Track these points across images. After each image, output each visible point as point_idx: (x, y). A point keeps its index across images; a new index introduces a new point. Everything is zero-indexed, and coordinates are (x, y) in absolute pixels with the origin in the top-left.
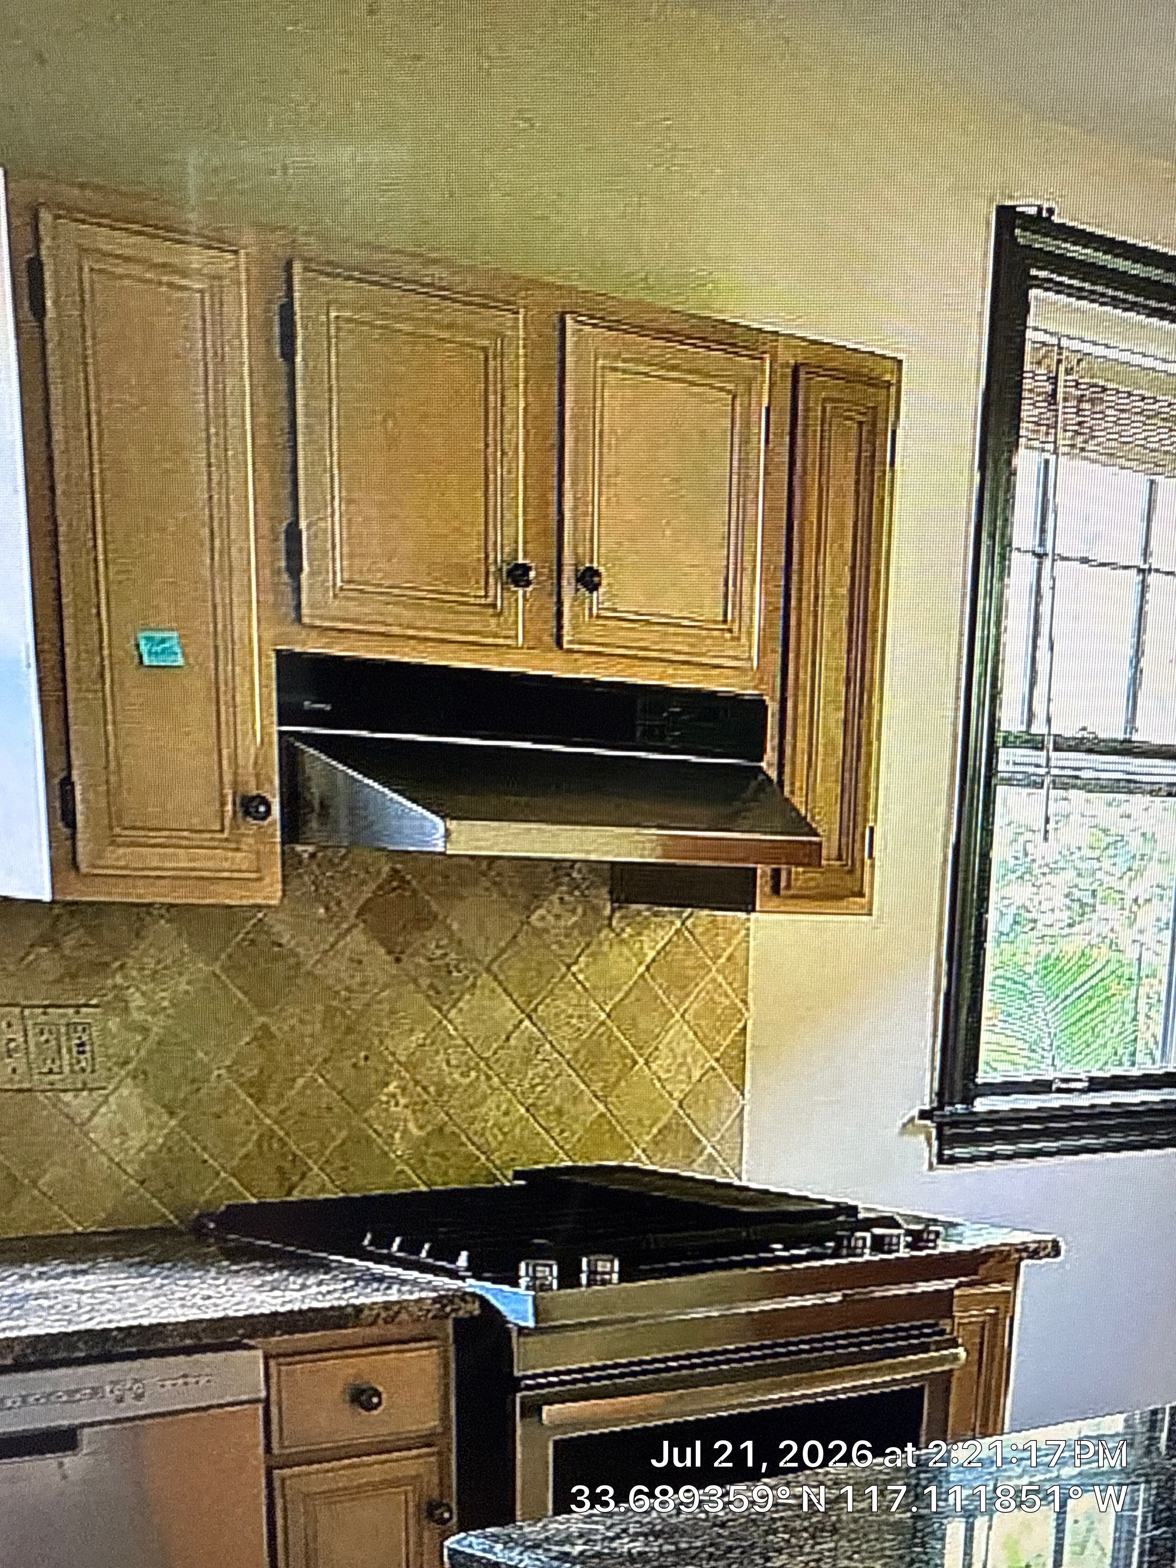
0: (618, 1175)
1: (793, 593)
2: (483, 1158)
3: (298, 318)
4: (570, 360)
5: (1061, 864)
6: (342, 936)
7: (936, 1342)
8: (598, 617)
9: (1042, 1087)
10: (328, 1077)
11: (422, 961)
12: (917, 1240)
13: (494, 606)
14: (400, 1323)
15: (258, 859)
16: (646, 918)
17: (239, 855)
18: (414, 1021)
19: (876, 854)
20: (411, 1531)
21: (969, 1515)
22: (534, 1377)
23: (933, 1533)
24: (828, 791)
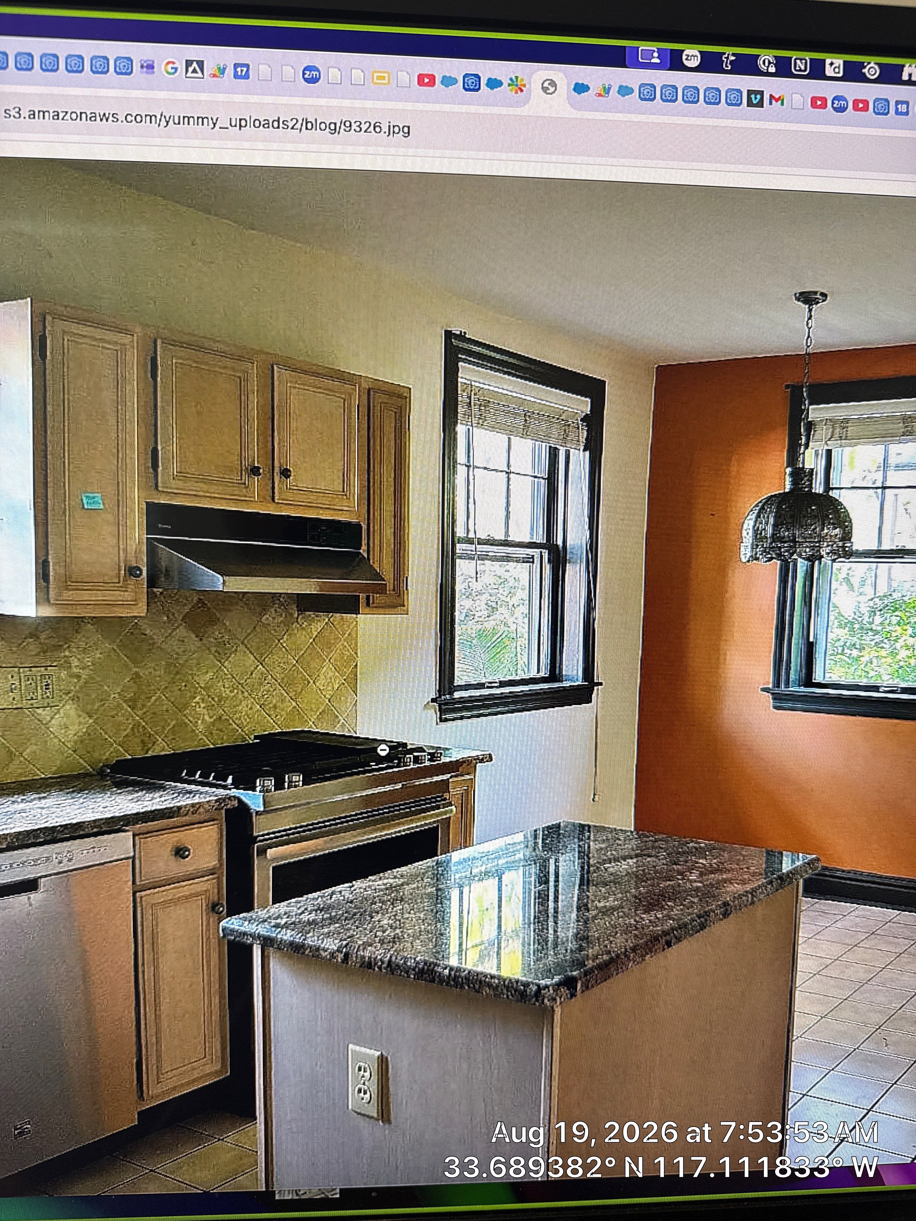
0: (302, 735)
1: (371, 480)
2: (240, 730)
3: (159, 362)
4: (276, 383)
5: (484, 591)
6: (174, 630)
7: (443, 804)
8: (290, 489)
9: (481, 686)
10: (167, 695)
11: (212, 640)
12: (433, 757)
13: (245, 484)
14: (199, 813)
15: (136, 595)
16: (313, 618)
17: (126, 593)
18: (208, 668)
19: (409, 587)
20: (204, 918)
21: (461, 887)
22: (263, 835)
23: (445, 897)
24: (388, 562)
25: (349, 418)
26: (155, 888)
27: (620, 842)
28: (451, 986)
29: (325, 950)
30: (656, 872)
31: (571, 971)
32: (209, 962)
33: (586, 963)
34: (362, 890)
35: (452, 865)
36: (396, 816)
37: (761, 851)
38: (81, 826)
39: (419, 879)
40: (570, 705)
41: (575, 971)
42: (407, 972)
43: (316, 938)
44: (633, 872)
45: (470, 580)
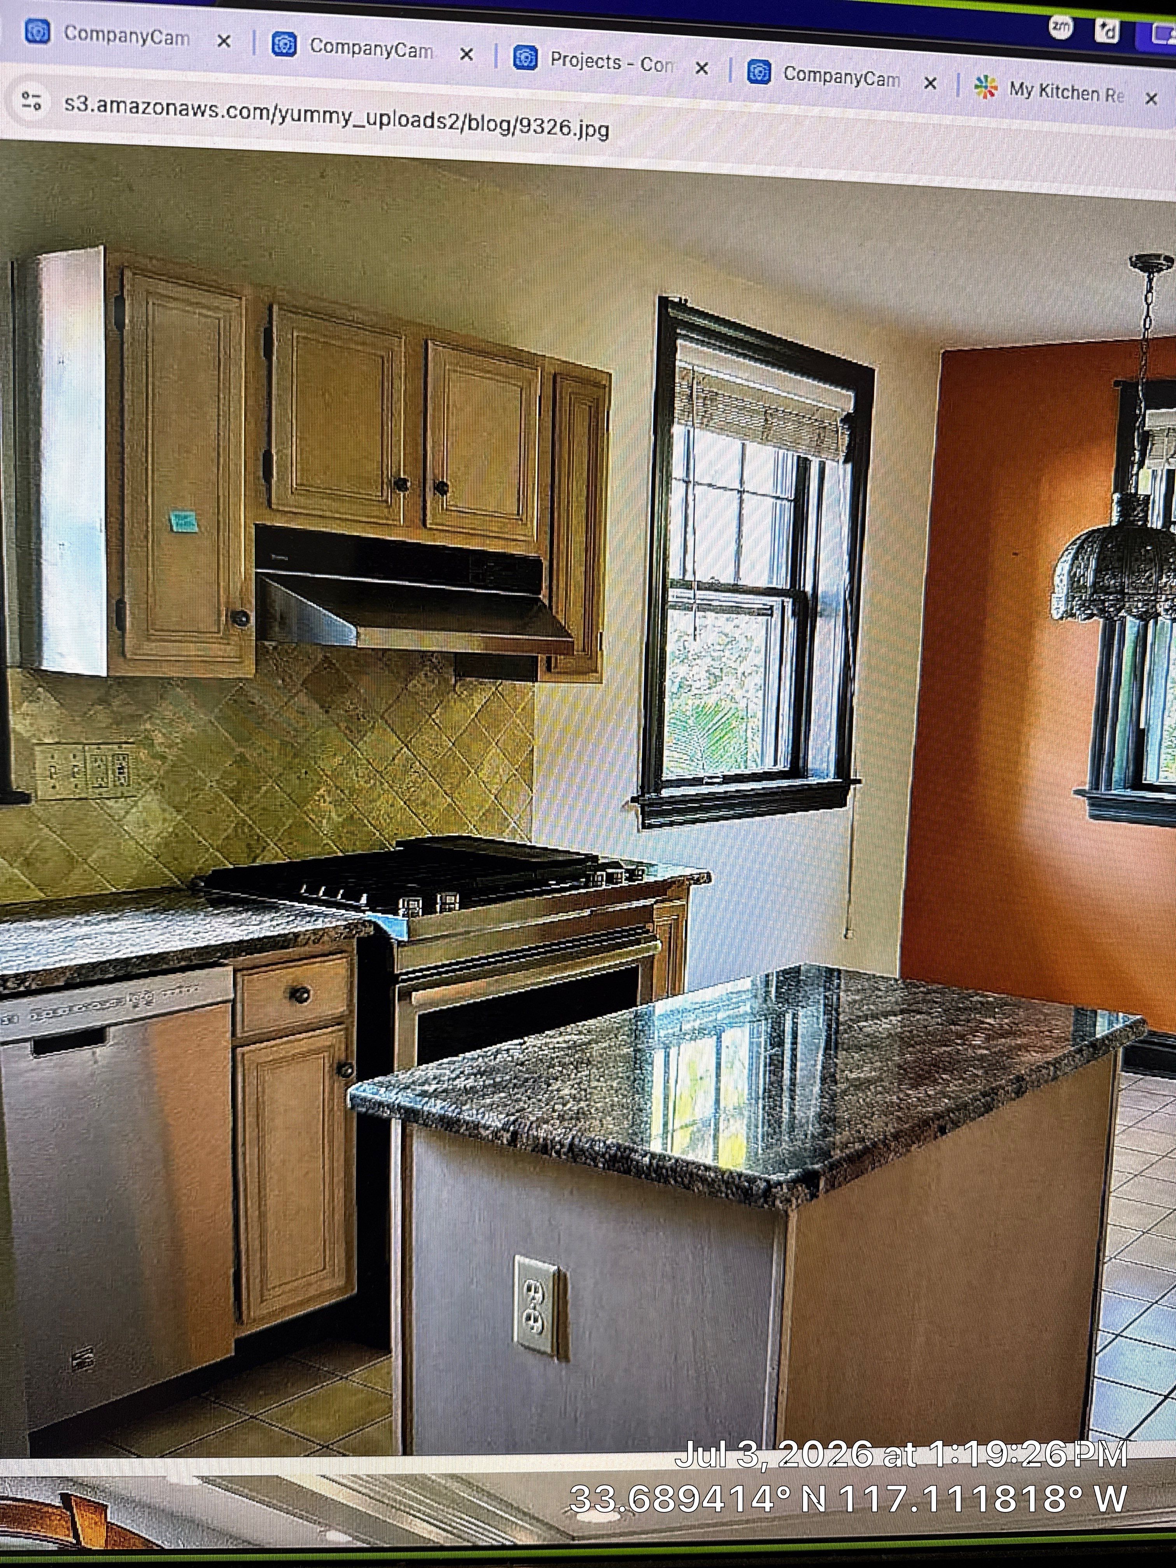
0: (459, 842)
1: (556, 500)
2: (378, 834)
3: (274, 336)
4: (430, 365)
5: (704, 653)
6: (292, 697)
7: (645, 938)
8: (447, 510)
9: (697, 781)
10: (281, 785)
11: (341, 712)
12: (632, 875)
13: (387, 502)
14: (322, 943)
15: (241, 650)
16: (475, 686)
17: (228, 648)
18: (336, 749)
19: (604, 648)
20: (327, 1083)
21: (667, 1047)
22: (407, 973)
23: (646, 1060)
24: (577, 612)
25: (528, 414)
26: (262, 1042)
27: (880, 993)
28: (652, 1179)
29: (486, 1128)
30: (928, 1034)
31: (812, 1164)
32: (331, 1142)
33: (832, 1153)
34: (536, 1049)
35: (655, 1018)
36: (582, 951)
37: (1068, 1009)
38: (163, 958)
39: (612, 1035)
40: (818, 809)
41: (817, 1163)
42: (594, 1160)
43: (475, 1112)
44: (896, 1034)
45: (686, 638)
